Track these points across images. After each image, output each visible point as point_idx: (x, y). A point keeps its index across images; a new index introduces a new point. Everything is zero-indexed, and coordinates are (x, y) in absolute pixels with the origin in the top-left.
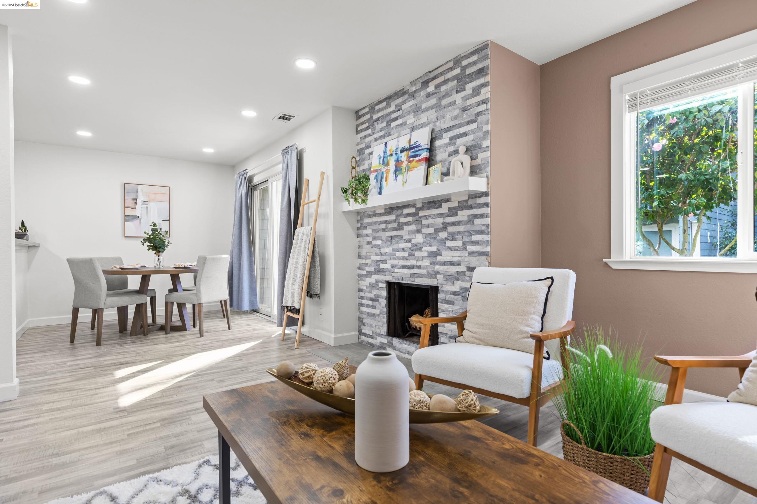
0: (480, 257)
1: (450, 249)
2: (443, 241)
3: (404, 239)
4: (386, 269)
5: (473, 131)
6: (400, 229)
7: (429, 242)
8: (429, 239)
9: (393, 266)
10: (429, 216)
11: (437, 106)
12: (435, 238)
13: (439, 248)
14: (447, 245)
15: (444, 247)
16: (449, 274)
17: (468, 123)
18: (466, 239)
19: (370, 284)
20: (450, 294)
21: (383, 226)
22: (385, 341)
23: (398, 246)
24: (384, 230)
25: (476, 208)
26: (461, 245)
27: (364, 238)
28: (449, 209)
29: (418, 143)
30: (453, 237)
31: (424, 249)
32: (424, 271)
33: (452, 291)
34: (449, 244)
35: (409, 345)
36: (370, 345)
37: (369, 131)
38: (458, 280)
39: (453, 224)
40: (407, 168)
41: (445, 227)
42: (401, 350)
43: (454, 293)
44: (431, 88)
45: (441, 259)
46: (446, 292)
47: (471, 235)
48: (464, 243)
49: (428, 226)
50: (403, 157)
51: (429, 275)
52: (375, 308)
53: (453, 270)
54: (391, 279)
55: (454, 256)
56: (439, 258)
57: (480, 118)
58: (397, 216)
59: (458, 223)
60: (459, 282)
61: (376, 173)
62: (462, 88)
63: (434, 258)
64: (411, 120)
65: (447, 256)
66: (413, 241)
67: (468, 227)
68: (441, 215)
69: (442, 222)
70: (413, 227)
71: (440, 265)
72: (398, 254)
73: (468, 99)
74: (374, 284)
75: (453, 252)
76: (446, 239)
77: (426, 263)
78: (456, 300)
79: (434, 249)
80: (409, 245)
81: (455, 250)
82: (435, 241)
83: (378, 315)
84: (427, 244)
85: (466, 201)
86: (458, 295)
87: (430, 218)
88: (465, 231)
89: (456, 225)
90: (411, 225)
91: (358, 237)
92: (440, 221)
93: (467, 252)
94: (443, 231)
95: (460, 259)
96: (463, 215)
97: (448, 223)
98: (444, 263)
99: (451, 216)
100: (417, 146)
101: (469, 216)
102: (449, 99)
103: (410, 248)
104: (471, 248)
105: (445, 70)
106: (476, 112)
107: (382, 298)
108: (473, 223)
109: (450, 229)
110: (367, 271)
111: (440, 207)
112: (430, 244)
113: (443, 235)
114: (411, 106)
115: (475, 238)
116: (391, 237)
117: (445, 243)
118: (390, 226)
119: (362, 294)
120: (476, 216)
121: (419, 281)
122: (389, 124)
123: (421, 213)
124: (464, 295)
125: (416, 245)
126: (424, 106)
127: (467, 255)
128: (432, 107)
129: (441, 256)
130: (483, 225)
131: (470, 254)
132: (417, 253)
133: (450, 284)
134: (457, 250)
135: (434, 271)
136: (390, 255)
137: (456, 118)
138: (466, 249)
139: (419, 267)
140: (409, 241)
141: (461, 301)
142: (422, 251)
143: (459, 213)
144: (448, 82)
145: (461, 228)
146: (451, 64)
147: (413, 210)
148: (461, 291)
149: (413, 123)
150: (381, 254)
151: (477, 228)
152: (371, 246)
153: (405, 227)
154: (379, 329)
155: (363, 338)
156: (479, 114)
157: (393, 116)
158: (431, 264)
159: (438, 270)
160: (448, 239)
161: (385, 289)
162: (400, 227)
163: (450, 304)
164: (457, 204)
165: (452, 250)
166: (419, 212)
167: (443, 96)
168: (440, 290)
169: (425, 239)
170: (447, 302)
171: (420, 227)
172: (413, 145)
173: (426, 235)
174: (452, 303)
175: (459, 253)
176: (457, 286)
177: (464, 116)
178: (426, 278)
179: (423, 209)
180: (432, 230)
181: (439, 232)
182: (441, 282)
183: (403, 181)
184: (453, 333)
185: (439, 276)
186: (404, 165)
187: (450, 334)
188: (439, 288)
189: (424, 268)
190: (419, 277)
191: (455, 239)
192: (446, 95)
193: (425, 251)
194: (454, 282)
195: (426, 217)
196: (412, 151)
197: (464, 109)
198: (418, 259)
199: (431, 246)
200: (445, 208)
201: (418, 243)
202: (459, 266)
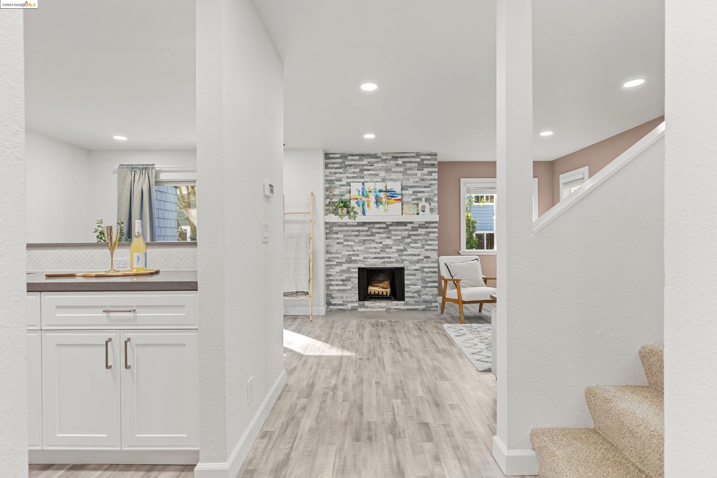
0: (433, 252)
1: (413, 247)
2: (409, 244)
3: (376, 242)
4: (359, 260)
5: (428, 192)
6: (372, 236)
7: (397, 244)
8: (397, 242)
9: (364, 258)
10: (398, 230)
11: (404, 173)
12: (402, 242)
13: (405, 247)
14: (411, 246)
15: (409, 247)
16: (413, 260)
17: (425, 187)
18: (424, 243)
19: (340, 270)
20: (413, 271)
21: (357, 233)
22: (357, 305)
23: (371, 245)
24: (357, 236)
25: (430, 228)
26: (421, 246)
27: (335, 240)
28: (412, 227)
29: (393, 190)
30: (415, 242)
31: (393, 247)
32: (394, 260)
33: (414, 269)
34: (412, 245)
35: (380, 303)
36: (341, 310)
37: (341, 170)
38: (418, 263)
39: (415, 235)
40: (386, 202)
41: (409, 236)
42: (373, 307)
43: (416, 270)
44: (400, 162)
46: (410, 270)
47: (427, 241)
48: (422, 245)
49: (396, 235)
50: (382, 195)
51: (397, 262)
52: (346, 286)
53: (416, 258)
54: (362, 266)
55: (417, 251)
56: (405, 253)
57: (432, 187)
58: (369, 228)
59: (419, 235)
60: (419, 264)
61: (357, 201)
62: (421, 169)
63: (401, 252)
64: (382, 174)
65: (410, 251)
66: (383, 243)
67: (425, 237)
68: (407, 230)
69: (407, 233)
70: (385, 235)
71: (406, 256)
72: (370, 250)
73: (425, 175)
74: (345, 270)
75: (415, 249)
76: (410, 242)
77: (395, 255)
78: (417, 273)
79: (401, 247)
80: (381, 245)
81: (416, 248)
82: (402, 244)
83: (350, 290)
84: (396, 245)
85: (424, 224)
86: (419, 270)
87: (398, 231)
88: (423, 239)
89: (417, 236)
90: (382, 234)
91: (326, 239)
92: (406, 233)
93: (424, 249)
94: (408, 238)
95: (420, 252)
96: (421, 231)
97: (412, 235)
98: (409, 255)
99: (413, 231)
100: (393, 191)
101: (425, 232)
102: (412, 171)
103: (382, 247)
104: (426, 247)
105: (410, 156)
106: (430, 183)
107: (355, 278)
108: (429, 235)
109: (413, 237)
110: (337, 262)
111: (406, 225)
112: (398, 245)
113: (409, 240)
114: (382, 166)
115: (429, 242)
116: (364, 240)
117: (410, 244)
118: (362, 233)
119: (330, 278)
120: (430, 232)
121: (388, 266)
122: (362, 171)
123: (390, 228)
124: (422, 270)
125: (387, 246)
126: (393, 170)
127: (424, 251)
128: (400, 172)
129: (407, 251)
130: (434, 237)
131: (426, 250)
132: (387, 250)
133: (413, 265)
134: (418, 248)
135: (402, 260)
136: (362, 251)
137: (417, 182)
138: (424, 248)
139: (390, 258)
140: (381, 243)
141: (421, 273)
142: (392, 249)
143: (419, 230)
144: (412, 163)
145: (421, 237)
146: (414, 155)
147: (384, 226)
148: (421, 269)
149: (385, 176)
150: (354, 251)
151: (430, 238)
152: (343, 245)
153: (376, 235)
154: (350, 298)
155: (331, 307)
156: (431, 184)
157: (366, 167)
158: (399, 256)
159: (404, 259)
160: (412, 243)
161: (358, 272)
162: (373, 234)
163: (413, 276)
164: (417, 226)
165: (414, 248)
166: (389, 227)
167: (408, 169)
168: (406, 269)
169: (394, 242)
170: (411, 275)
171: (390, 235)
172: (389, 190)
173: (395, 240)
174: (415, 275)
175: (419, 250)
176: (418, 266)
177: (422, 183)
178: (395, 263)
179: (392, 226)
180: (400, 238)
181: (405, 239)
182: (406, 265)
183: (384, 209)
184: (415, 290)
185: (405, 262)
186: (384, 200)
187: (413, 291)
188: (405, 268)
189: (393, 258)
190: (389, 263)
191: (416, 243)
192: (410, 169)
193: (394, 249)
194: (416, 264)
195: (395, 230)
196: (389, 193)
197: (423, 180)
198: (388, 253)
199: (399, 246)
200: (409, 226)
201: (389, 244)
202: (419, 256)
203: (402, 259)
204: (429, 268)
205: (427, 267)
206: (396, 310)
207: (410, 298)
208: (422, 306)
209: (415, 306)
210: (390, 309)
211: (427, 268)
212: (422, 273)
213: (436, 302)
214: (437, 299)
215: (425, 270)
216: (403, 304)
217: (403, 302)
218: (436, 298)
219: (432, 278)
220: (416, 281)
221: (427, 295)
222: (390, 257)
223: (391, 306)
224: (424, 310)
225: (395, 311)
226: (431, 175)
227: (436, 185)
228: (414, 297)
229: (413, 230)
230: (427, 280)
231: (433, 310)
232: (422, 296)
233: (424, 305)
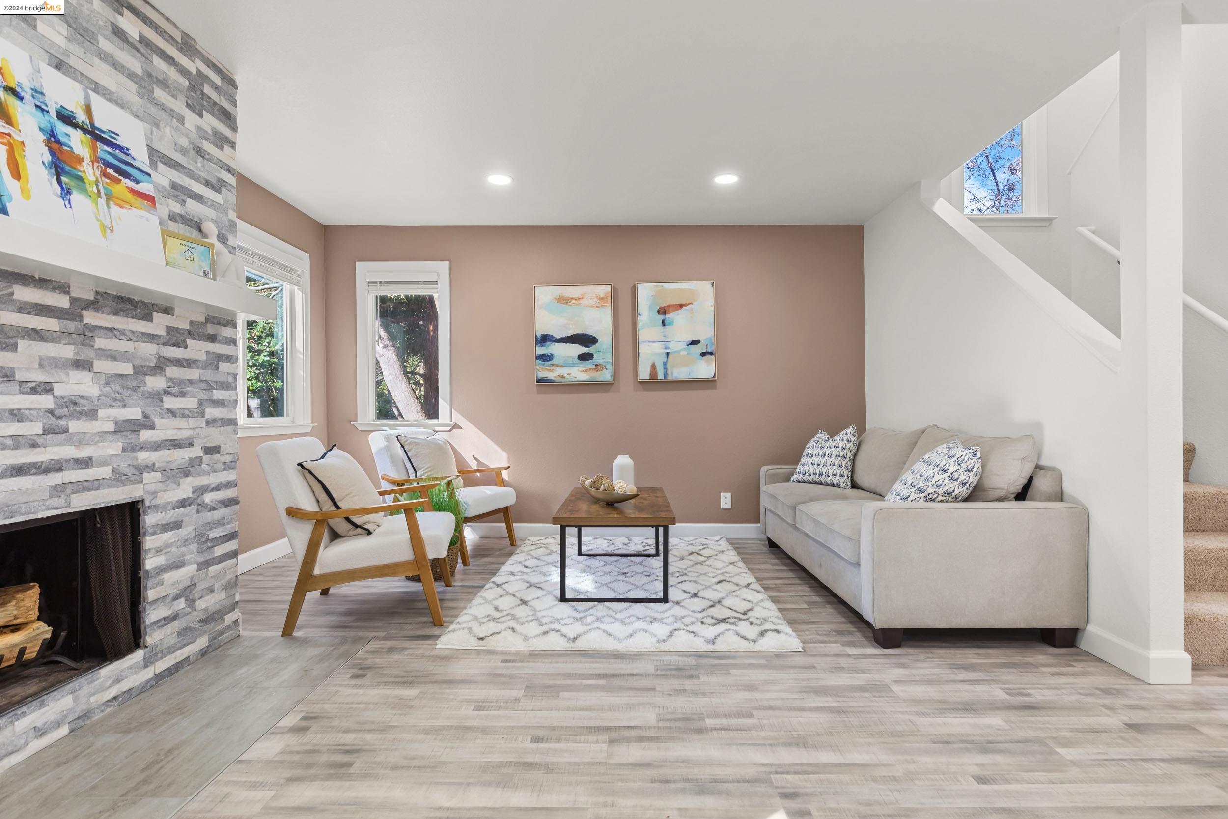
0: (226, 428)
1: (172, 413)
2: (157, 397)
3: (24, 383)
5: (213, 205)
7: (118, 396)
8: (118, 388)
10: (123, 332)
11: (144, 86)
12: (135, 389)
13: (147, 412)
14: (165, 406)
15: (158, 410)
16: (174, 466)
17: (206, 183)
18: (204, 396)
20: (174, 508)
25: (219, 342)
26: (196, 406)
28: (169, 330)
30: (179, 389)
31: (101, 413)
32: (105, 472)
33: (178, 501)
34: (170, 402)
38: (187, 475)
39: (178, 363)
40: (101, 187)
41: (159, 368)
43: (183, 503)
44: (129, 27)
45: (152, 437)
46: (163, 507)
47: (212, 388)
48: (201, 403)
49: (113, 357)
50: (76, 141)
51: (119, 478)
53: (181, 456)
55: (182, 429)
56: (146, 435)
59: (189, 363)
60: (190, 479)
62: (195, 107)
63: (133, 436)
65: (162, 428)
67: (208, 375)
68: (152, 338)
69: (154, 352)
70: (64, 351)
71: (149, 449)
73: (207, 139)
75: (178, 419)
76: (165, 391)
77: (113, 448)
78: (185, 515)
79: (134, 413)
81: (183, 416)
82: (135, 396)
84: (116, 400)
85: (205, 325)
86: (189, 504)
87: (123, 337)
88: (201, 381)
89: (183, 366)
90: (50, 340)
92: (149, 350)
93: (204, 420)
94: (154, 375)
95: (191, 432)
96: (197, 349)
97: (168, 360)
98: (157, 446)
99: (174, 345)
100: (121, 148)
101: (208, 353)
102: (170, 98)
103: (51, 411)
104: (211, 412)
105: (165, 32)
106: (219, 176)
108: (217, 368)
109: (172, 372)
111: (148, 318)
112: (121, 400)
113: (155, 383)
115: (215, 394)
117: (161, 400)
120: (220, 357)
121: (81, 502)
123: (90, 318)
124: (199, 501)
125: (75, 404)
126: (102, 42)
127: (204, 425)
129: (153, 429)
130: (229, 374)
131: (210, 423)
132: (75, 426)
133: (174, 486)
134: (188, 416)
135: (136, 468)
137: (183, 151)
138: (202, 414)
139: (85, 463)
140: (46, 388)
141: (195, 516)
142: (96, 419)
143: (190, 342)
144: (170, 64)
145: (194, 374)
146: (177, 34)
147: (62, 300)
148: (195, 496)
151: (222, 379)
156: (222, 182)
158: (124, 450)
159: (145, 463)
160: (169, 393)
163: (172, 529)
164: (186, 326)
165: (175, 416)
166: (85, 313)
167: (158, 80)
168: (149, 507)
169: (107, 389)
170: (166, 527)
171: (87, 354)
172: (104, 132)
173: (110, 379)
174: (177, 525)
175: (192, 422)
176: (185, 489)
177: (199, 164)
178: (109, 487)
179: (97, 310)
180: (127, 368)
181: (146, 375)
182: (152, 488)
183: (98, 220)
184: (181, 586)
185: (148, 476)
186: (90, 172)
187: (174, 591)
188: (147, 504)
189: (104, 463)
190: (85, 489)
191: (182, 394)
192: (164, 83)
193: (105, 422)
194: (181, 480)
195: (109, 333)
196: (106, 148)
197: (199, 151)
198: (81, 440)
199: (124, 406)
200: (159, 324)
201: (82, 397)
202: (191, 448)
203: (135, 464)
204: (218, 488)
205: (213, 486)
206: (115, 703)
207: (163, 626)
208: (198, 641)
209: (178, 653)
210: (86, 715)
211: (213, 490)
212: (198, 512)
213: (234, 610)
214: (234, 599)
215: (208, 498)
216: (142, 663)
217: (138, 655)
218: (232, 593)
219: (224, 524)
220: (183, 549)
221: (212, 591)
222: (90, 458)
223: (92, 699)
224: (204, 653)
225: (109, 710)
226: (222, 148)
227: (233, 190)
228: (174, 617)
229: (171, 343)
230: (213, 534)
231: (227, 640)
232: (198, 603)
233: (205, 632)
